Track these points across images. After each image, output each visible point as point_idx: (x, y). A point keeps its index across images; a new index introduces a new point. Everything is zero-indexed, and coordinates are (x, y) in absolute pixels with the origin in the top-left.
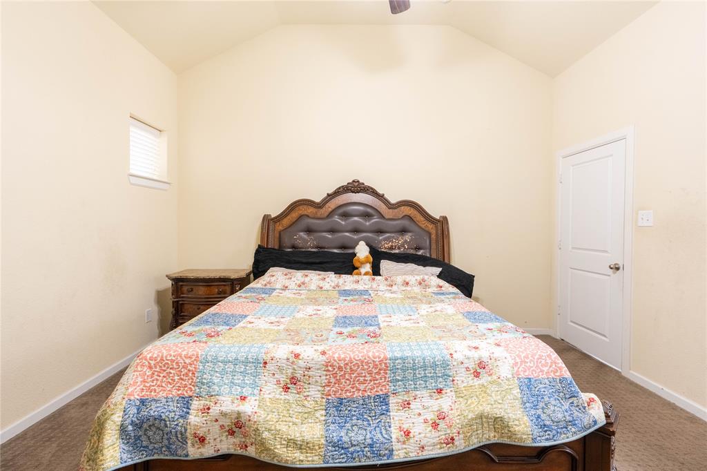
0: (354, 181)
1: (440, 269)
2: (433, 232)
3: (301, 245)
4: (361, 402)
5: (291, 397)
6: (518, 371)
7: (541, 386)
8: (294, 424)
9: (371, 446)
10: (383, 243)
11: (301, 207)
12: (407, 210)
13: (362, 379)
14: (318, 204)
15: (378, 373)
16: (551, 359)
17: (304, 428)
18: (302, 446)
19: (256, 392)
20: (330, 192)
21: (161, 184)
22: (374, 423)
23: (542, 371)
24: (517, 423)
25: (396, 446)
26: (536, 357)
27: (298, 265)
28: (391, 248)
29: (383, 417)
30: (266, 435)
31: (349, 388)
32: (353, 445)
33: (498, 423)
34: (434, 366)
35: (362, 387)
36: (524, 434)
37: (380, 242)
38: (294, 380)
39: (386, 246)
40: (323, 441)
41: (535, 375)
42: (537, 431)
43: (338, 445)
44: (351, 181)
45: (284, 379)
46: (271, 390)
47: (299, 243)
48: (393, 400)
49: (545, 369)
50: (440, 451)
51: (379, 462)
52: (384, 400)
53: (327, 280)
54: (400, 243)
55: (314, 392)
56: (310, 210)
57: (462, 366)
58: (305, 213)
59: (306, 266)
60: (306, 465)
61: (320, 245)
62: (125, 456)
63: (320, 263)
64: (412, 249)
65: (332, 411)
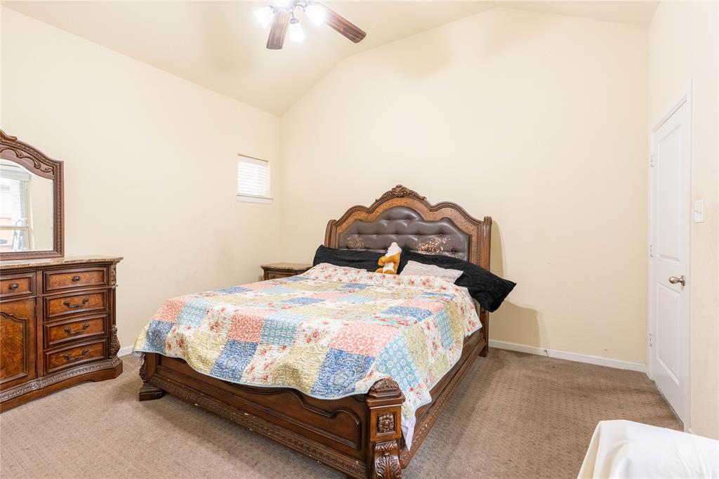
0: (397, 187)
1: (461, 272)
2: (474, 234)
3: (352, 246)
4: (243, 345)
5: (212, 333)
6: (335, 343)
7: (349, 359)
8: (207, 348)
9: (234, 371)
10: (420, 244)
11: (356, 213)
12: (448, 212)
13: (248, 330)
14: (368, 209)
15: (256, 328)
16: (371, 341)
17: (210, 352)
18: (204, 361)
19: (197, 326)
20: (378, 198)
21: (264, 200)
22: (244, 359)
23: (358, 348)
24: (307, 377)
25: (244, 374)
26: (358, 337)
27: (341, 263)
28: (427, 250)
29: (250, 357)
30: (190, 349)
31: (240, 334)
32: (226, 368)
33: (294, 373)
34: (288, 329)
35: (246, 336)
36: (307, 386)
37: (417, 244)
38: (217, 325)
39: (423, 247)
40: (214, 361)
41: (349, 350)
42: (319, 387)
43: (219, 366)
44: (395, 187)
45: (213, 322)
46: (205, 327)
47: (351, 244)
48: (259, 348)
49: (361, 347)
50: (260, 383)
51: (234, 382)
52: (254, 346)
53: (348, 275)
54: (436, 244)
55: (224, 333)
56: (363, 215)
57: (304, 333)
58: (359, 217)
59: (348, 263)
60: (203, 372)
61: (367, 246)
62: (146, 347)
63: (358, 261)
64: (448, 251)
65: (228, 347)
